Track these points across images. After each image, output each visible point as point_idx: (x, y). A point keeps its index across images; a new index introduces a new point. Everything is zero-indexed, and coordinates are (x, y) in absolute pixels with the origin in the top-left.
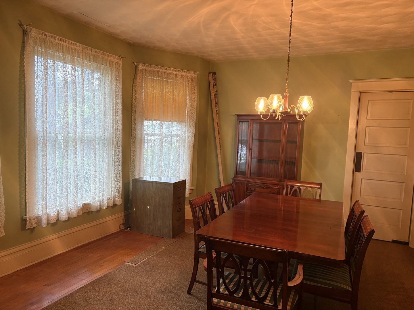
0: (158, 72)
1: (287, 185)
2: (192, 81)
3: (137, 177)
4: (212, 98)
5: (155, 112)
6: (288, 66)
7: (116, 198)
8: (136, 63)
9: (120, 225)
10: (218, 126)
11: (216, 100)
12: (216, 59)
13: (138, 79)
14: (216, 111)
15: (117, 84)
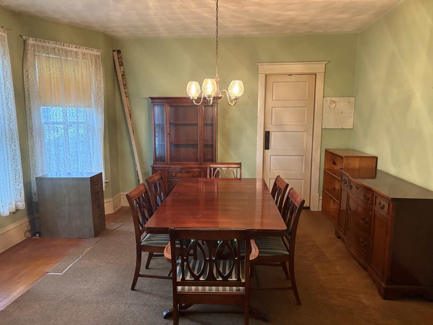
0: (54, 48)
1: (210, 168)
2: (96, 59)
3: (40, 175)
4: (119, 80)
5: (55, 96)
6: (217, 50)
7: (17, 202)
8: (24, 37)
9: (25, 232)
10: (129, 111)
11: (124, 81)
12: (120, 36)
13: (29, 56)
14: (125, 94)
15: (3, 63)
